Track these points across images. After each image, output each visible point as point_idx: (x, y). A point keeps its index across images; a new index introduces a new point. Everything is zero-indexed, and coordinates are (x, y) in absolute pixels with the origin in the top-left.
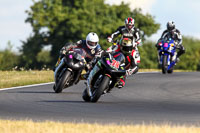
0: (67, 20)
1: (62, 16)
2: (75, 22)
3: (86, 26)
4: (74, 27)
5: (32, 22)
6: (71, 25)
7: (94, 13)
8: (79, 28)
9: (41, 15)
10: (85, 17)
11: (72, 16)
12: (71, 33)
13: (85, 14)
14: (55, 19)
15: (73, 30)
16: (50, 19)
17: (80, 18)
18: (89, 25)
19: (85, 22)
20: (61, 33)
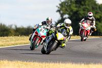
0: (77, 11)
1: (75, 9)
2: (82, 12)
4: (81, 15)
5: (60, 12)
6: (80, 14)
8: (83, 15)
9: (64, 9)
10: (86, 10)
11: (80, 9)
12: (80, 18)
13: (87, 8)
14: (72, 11)
16: (69, 11)
17: (84, 10)
20: (74, 18)
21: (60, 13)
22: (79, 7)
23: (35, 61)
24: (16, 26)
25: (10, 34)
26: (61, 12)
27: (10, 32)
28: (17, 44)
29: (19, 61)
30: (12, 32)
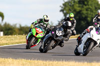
0: (80, 11)
1: (78, 9)
2: (85, 12)
3: (90, 14)
6: (83, 14)
7: (94, 8)
8: (86, 15)
9: (67, 8)
10: (89, 10)
11: (83, 9)
12: (83, 17)
13: (90, 8)
14: (75, 10)
15: (84, 16)
16: (72, 10)
17: (87, 10)
18: (91, 13)
19: (89, 12)
20: (77, 17)
21: (63, 13)
22: (82, 7)
23: (39, 59)
24: (20, 25)
25: (14, 33)
26: (65, 12)
27: (15, 31)
28: (21, 43)
29: (23, 60)
30: (16, 30)
